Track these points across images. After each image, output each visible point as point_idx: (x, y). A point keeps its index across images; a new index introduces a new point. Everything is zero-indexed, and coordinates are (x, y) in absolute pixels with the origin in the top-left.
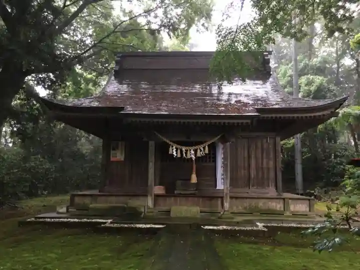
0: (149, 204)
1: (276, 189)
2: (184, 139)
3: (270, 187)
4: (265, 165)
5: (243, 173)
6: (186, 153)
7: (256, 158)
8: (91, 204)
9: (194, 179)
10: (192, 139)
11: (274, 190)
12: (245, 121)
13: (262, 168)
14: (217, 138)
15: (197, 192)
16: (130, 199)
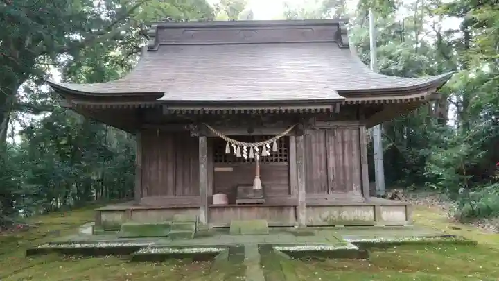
0: (200, 219)
1: (362, 193)
2: (245, 133)
3: (355, 191)
4: (347, 164)
5: (319, 173)
6: (248, 152)
7: (335, 154)
8: (125, 222)
9: (258, 184)
10: (256, 133)
11: (360, 194)
12: (325, 107)
13: (344, 167)
14: (287, 131)
15: (264, 200)
16: (175, 214)
